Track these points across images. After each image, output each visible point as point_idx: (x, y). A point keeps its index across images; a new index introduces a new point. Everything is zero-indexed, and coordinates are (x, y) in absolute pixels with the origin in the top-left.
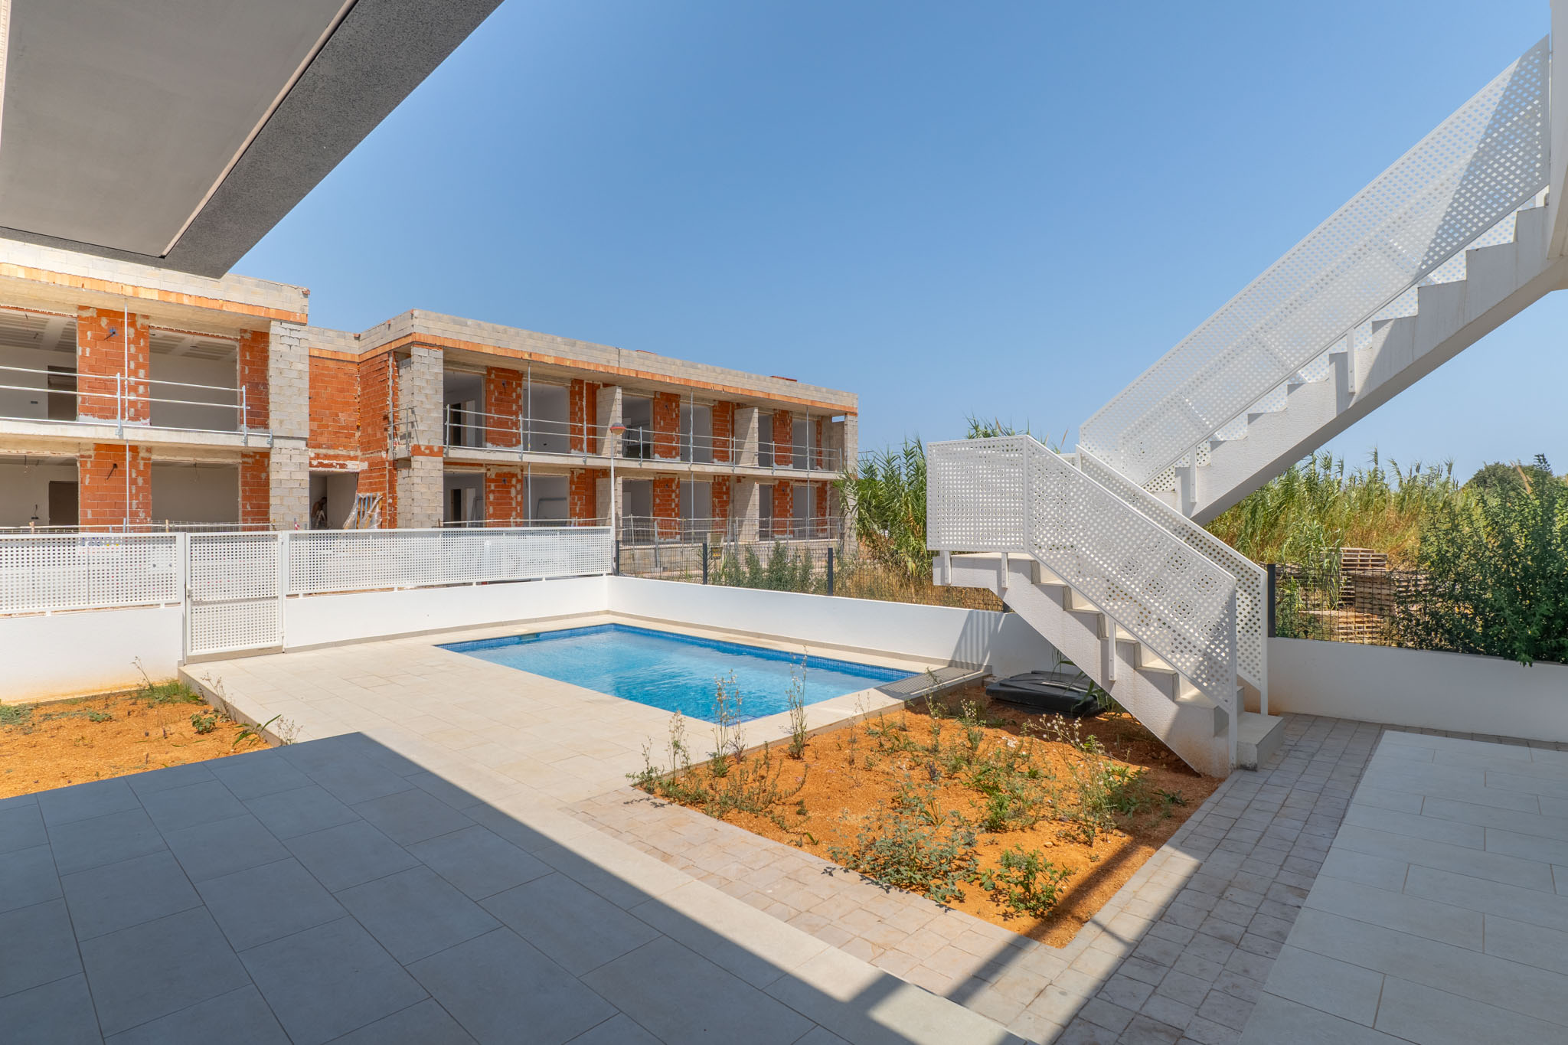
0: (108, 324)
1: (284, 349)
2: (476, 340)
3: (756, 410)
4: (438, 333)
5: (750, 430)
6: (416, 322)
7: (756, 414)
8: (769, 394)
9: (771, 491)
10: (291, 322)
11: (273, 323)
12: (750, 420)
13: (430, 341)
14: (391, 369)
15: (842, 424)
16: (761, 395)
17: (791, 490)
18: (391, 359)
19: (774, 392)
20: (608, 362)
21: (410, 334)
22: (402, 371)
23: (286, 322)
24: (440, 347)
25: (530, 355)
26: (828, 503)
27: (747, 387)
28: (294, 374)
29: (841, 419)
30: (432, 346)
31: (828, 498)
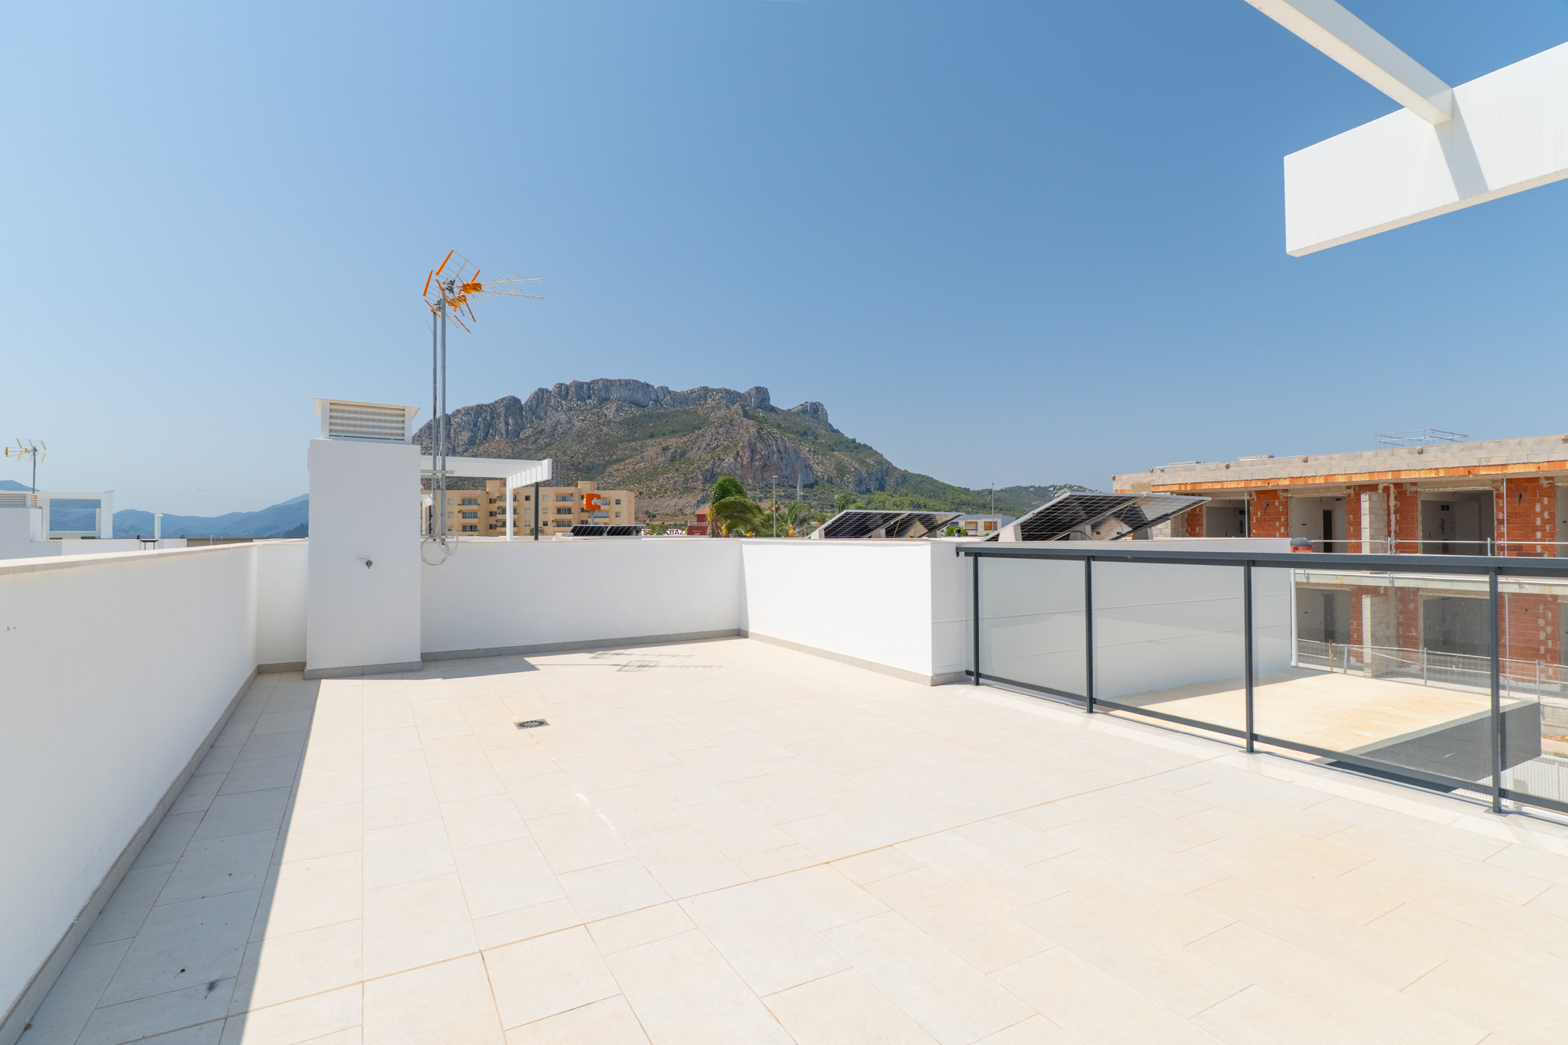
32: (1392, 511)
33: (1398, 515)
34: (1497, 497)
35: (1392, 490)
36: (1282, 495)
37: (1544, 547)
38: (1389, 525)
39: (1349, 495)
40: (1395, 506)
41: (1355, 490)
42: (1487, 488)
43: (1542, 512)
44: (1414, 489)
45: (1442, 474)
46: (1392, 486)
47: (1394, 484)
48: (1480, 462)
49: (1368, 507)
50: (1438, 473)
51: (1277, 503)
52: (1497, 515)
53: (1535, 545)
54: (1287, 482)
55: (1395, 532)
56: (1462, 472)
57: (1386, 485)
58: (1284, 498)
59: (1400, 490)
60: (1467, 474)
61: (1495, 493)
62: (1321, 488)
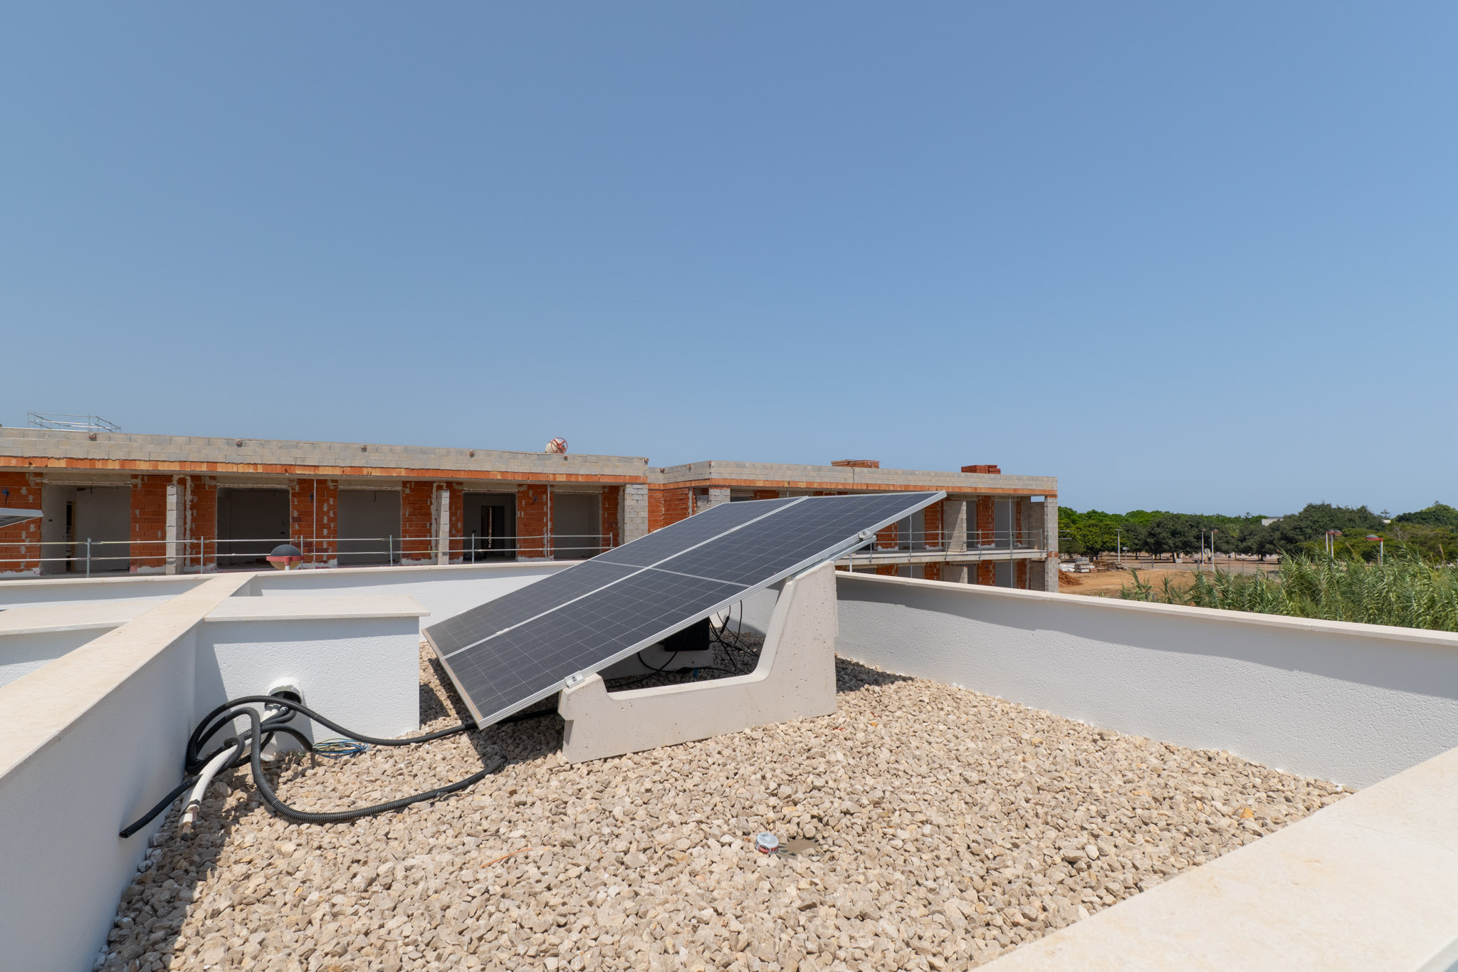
0: (533, 494)
1: (634, 503)
2: (752, 478)
3: (965, 503)
4: (727, 476)
5: (959, 520)
6: (713, 470)
7: (964, 507)
8: (976, 488)
9: (975, 568)
10: (638, 484)
11: (627, 486)
12: (958, 511)
13: (722, 483)
14: (691, 500)
15: (1042, 505)
16: (969, 491)
17: (994, 567)
18: (691, 493)
19: (980, 485)
20: (845, 480)
21: (708, 479)
22: (699, 503)
23: (635, 484)
24: (728, 487)
25: (789, 483)
26: (1028, 576)
27: (957, 484)
28: (639, 521)
29: (1041, 499)
30: (722, 487)
31: (1028, 571)
32: (188, 507)
33: (195, 511)
34: (293, 496)
35: (189, 482)
36: (33, 480)
37: (329, 543)
38: (185, 523)
39: (135, 486)
40: (192, 501)
41: (143, 480)
42: (284, 487)
43: (328, 511)
44: (213, 483)
45: (260, 470)
46: (189, 479)
47: (191, 476)
48: (296, 461)
49: (175, 501)
50: (256, 469)
51: (24, 491)
52: (293, 512)
53: (322, 542)
54: (63, 464)
55: (191, 530)
56: (279, 470)
57: (182, 476)
58: (37, 484)
59: (198, 483)
60: (284, 472)
61: (291, 492)
62: (95, 475)
